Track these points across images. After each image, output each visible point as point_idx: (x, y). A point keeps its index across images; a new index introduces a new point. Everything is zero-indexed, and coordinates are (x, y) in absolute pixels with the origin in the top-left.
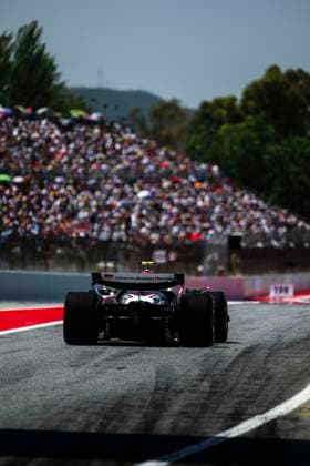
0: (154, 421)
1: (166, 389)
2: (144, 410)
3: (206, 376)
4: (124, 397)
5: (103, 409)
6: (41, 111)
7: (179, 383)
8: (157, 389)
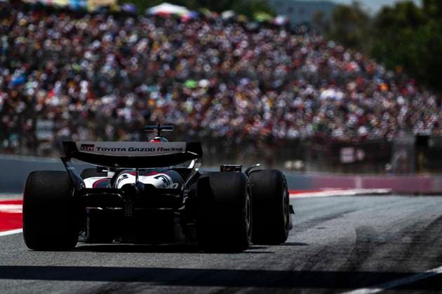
0: (358, 264)
1: (369, 242)
2: (349, 256)
3: (406, 233)
4: (326, 247)
5: (307, 256)
6: (227, 15)
7: (380, 238)
8: (358, 242)
